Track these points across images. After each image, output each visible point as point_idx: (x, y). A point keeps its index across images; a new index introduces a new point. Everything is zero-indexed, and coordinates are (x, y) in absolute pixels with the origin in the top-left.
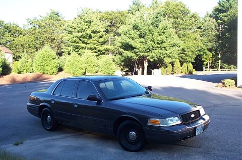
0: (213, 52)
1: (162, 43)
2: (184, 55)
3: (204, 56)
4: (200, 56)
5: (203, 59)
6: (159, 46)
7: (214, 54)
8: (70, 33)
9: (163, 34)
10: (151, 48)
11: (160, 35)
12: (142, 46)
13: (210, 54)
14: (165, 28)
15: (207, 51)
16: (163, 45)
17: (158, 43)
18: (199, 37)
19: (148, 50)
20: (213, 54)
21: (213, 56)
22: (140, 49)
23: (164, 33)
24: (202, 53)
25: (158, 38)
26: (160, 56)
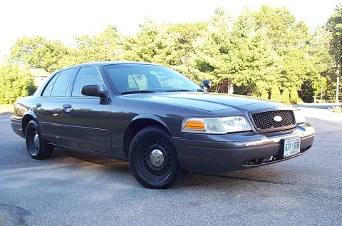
0: (328, 77)
1: (253, 60)
2: (286, 80)
3: (315, 82)
4: (308, 82)
5: (314, 87)
6: (249, 65)
7: (330, 79)
8: (128, 48)
9: (254, 47)
10: (237, 67)
11: (250, 49)
12: (225, 65)
13: (324, 80)
14: (258, 39)
15: (318, 75)
16: (254, 64)
17: (248, 60)
18: (306, 56)
19: (234, 71)
20: (327, 79)
21: (327, 82)
22: (222, 69)
23: (256, 46)
24: (312, 78)
25: (247, 53)
26: (250, 79)
